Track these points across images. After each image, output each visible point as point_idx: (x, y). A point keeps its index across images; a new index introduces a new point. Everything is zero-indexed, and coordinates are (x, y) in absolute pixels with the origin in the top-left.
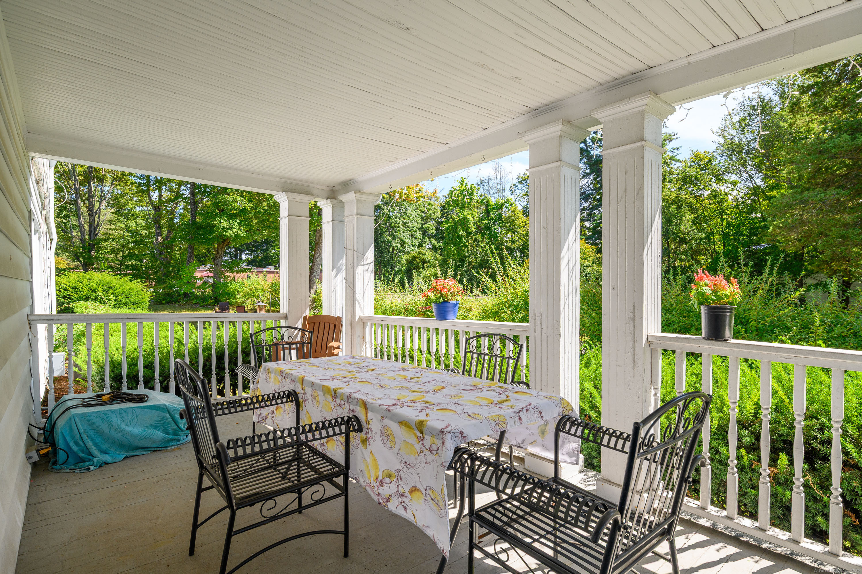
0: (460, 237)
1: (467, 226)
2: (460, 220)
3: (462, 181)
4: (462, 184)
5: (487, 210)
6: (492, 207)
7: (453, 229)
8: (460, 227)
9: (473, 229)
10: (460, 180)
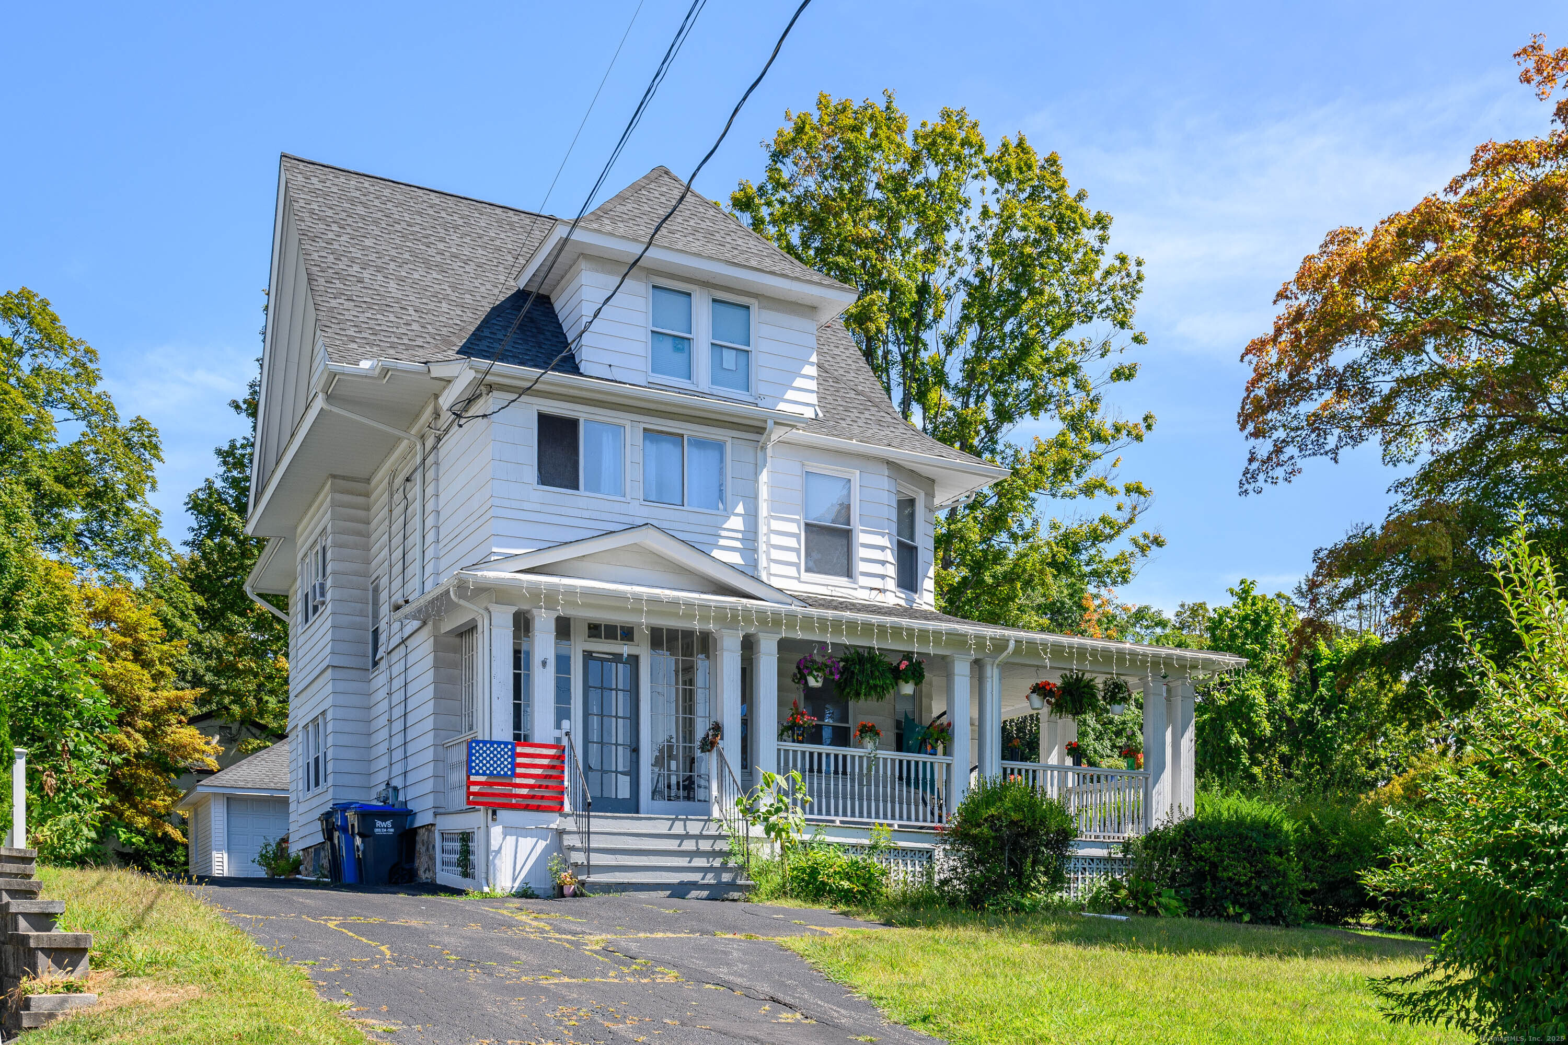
0: (1234, 751)
1: (1249, 721)
2: (1230, 704)
3: (1246, 592)
4: (1244, 600)
5: (1313, 671)
6: (1325, 663)
7: (1213, 729)
8: (1229, 724)
9: (1267, 728)
10: (1237, 589)
